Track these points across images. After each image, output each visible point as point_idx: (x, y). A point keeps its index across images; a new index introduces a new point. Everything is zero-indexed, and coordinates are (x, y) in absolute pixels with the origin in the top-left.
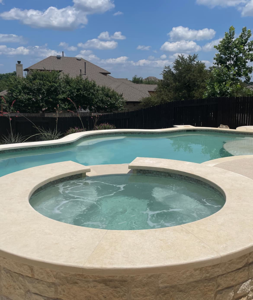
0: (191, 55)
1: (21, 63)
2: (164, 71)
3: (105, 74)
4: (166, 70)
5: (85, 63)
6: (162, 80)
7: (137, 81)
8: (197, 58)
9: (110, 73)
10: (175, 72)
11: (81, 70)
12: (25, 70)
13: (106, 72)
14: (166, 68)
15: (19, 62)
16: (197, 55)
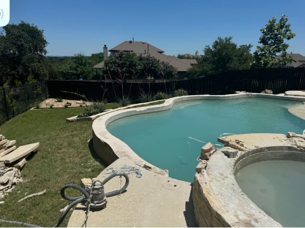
0: (227, 37)
1: (106, 46)
2: (205, 48)
3: (161, 52)
4: (206, 48)
5: (148, 45)
6: (203, 56)
7: (180, 57)
8: (231, 39)
9: (164, 52)
10: (213, 50)
11: (145, 50)
12: (109, 51)
13: (161, 51)
14: (207, 46)
15: (105, 46)
16: (232, 37)
